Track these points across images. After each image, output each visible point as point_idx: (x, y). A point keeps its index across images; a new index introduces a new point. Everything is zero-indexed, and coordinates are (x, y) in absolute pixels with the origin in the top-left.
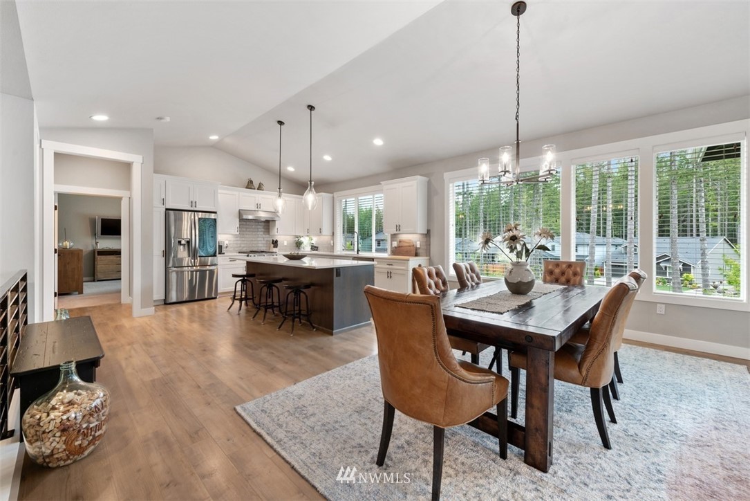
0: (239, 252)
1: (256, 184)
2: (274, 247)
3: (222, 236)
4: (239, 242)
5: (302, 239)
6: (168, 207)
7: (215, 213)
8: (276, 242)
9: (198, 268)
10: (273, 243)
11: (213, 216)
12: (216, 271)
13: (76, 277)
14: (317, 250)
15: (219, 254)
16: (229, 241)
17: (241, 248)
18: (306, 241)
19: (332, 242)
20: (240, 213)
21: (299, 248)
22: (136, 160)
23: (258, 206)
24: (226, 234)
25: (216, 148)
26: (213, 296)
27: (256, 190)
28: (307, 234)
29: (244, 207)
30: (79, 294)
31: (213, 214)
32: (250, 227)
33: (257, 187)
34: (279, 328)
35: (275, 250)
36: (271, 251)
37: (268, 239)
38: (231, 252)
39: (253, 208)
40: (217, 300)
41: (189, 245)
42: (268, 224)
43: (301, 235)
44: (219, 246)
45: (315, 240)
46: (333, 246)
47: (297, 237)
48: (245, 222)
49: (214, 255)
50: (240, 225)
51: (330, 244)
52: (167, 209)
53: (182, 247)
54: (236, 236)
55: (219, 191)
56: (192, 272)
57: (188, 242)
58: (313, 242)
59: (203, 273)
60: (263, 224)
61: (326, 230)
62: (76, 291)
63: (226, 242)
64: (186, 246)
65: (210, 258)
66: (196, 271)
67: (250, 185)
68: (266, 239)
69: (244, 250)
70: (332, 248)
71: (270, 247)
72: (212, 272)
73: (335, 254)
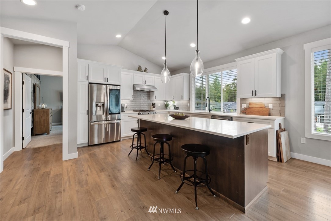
0: (133, 111)
1: (143, 69)
2: (153, 107)
3: (123, 101)
4: (133, 105)
5: (169, 103)
6: (90, 82)
7: (120, 86)
8: (154, 104)
9: (110, 121)
10: (152, 105)
11: (118, 88)
12: (120, 123)
13: (46, 125)
14: (178, 109)
15: (122, 112)
16: (127, 104)
17: (134, 108)
18: (171, 103)
19: (189, 104)
20: (134, 87)
21: (167, 108)
22: (65, 44)
23: (145, 82)
24: (126, 100)
25: (120, 46)
26: (119, 140)
27: (143, 72)
28: (172, 99)
29: (136, 83)
30: (47, 134)
31: (119, 87)
32: (139, 95)
33: (143, 70)
34: (178, 190)
35: (154, 109)
36: (151, 110)
37: (150, 103)
38: (129, 111)
39: (141, 83)
40: (121, 142)
41: (103, 107)
42: (149, 93)
43: (168, 100)
44: (122, 107)
45: (176, 103)
46: (190, 107)
47: (165, 101)
48: (137, 92)
49: (119, 113)
50: (134, 94)
51: (188, 106)
52: (89, 83)
53: (99, 108)
54: (131, 101)
55: (122, 72)
56: (106, 124)
57: (103, 105)
58: (175, 104)
59: (113, 125)
60: (146, 93)
61: (186, 97)
62: (45, 133)
63: (126, 105)
64: (102, 107)
65: (117, 115)
66: (109, 124)
67: (139, 69)
68: (148, 103)
69: (136, 109)
70: (189, 108)
71: (150, 107)
72: (118, 124)
73: (191, 112)
